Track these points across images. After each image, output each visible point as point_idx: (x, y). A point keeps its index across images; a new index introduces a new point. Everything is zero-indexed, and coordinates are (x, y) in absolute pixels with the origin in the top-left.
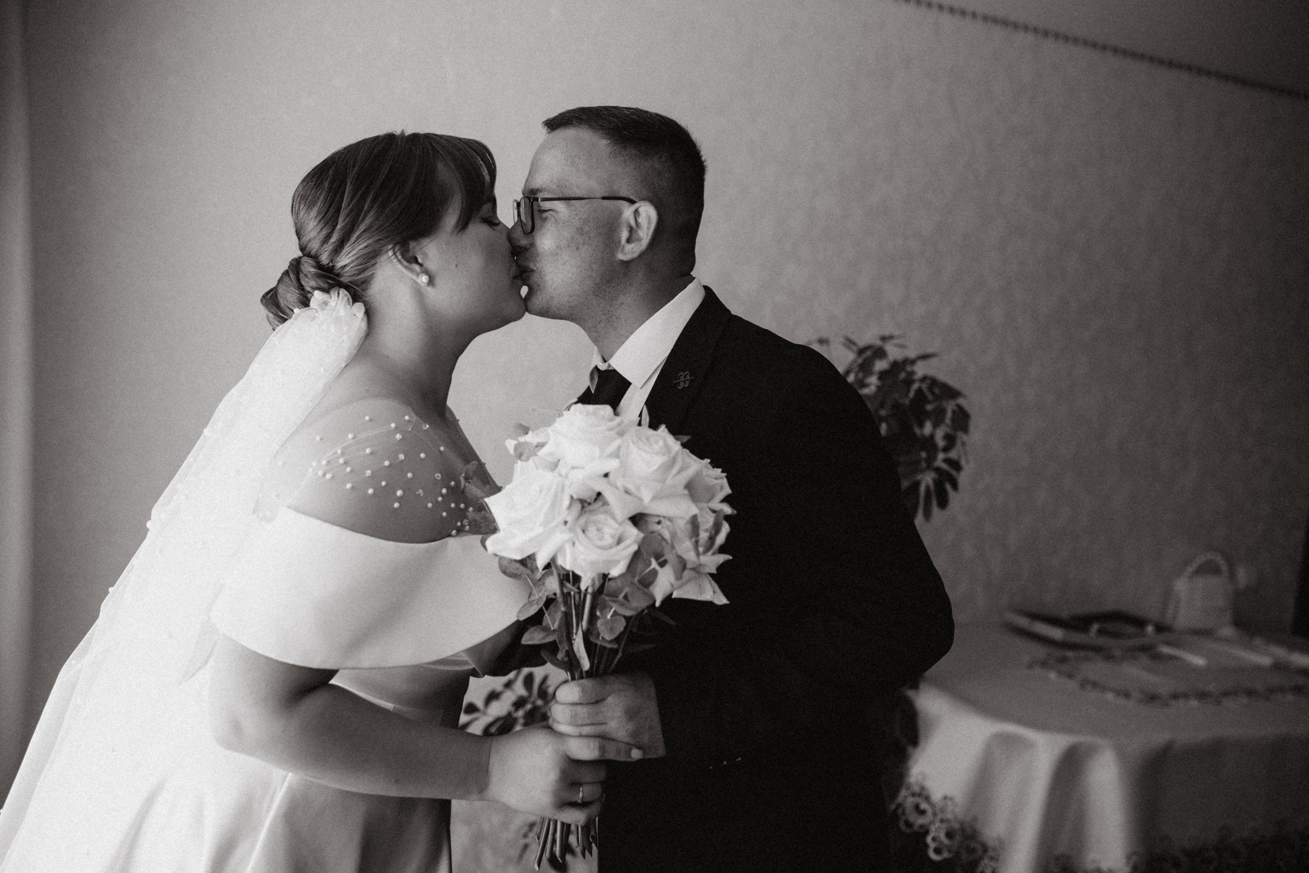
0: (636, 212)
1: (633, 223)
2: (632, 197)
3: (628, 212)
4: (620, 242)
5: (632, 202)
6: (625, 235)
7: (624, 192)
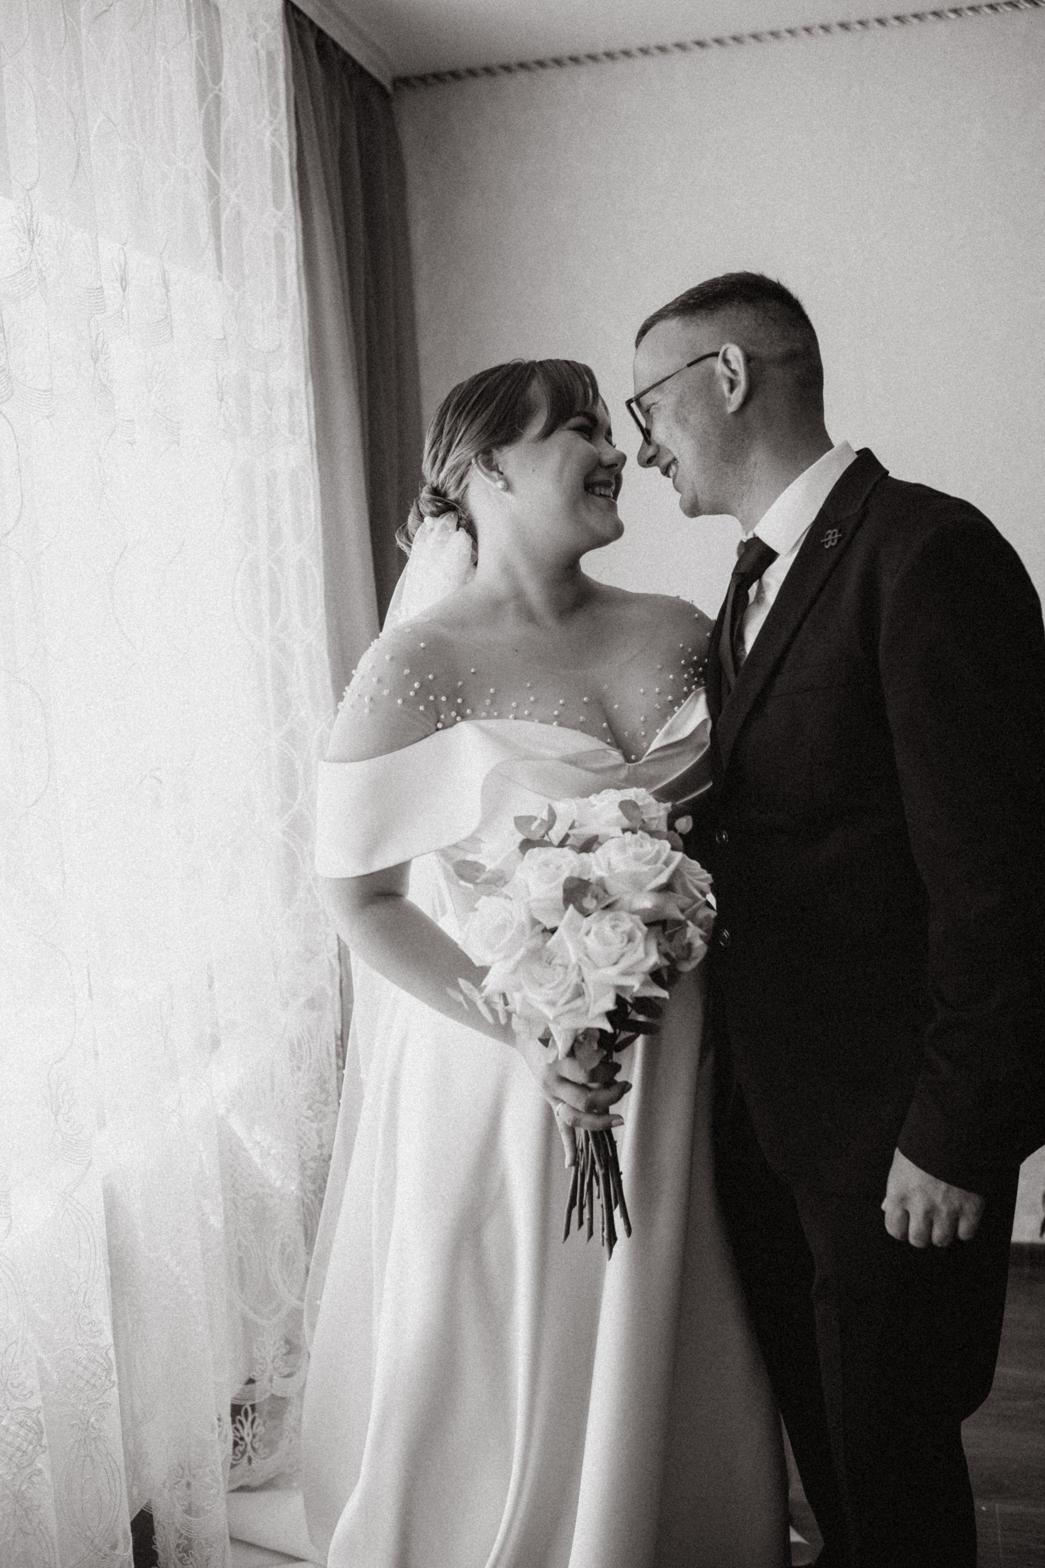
0: (726, 362)
1: (729, 373)
2: (715, 350)
3: (719, 366)
4: (723, 396)
5: (716, 354)
6: (725, 387)
7: (707, 351)
